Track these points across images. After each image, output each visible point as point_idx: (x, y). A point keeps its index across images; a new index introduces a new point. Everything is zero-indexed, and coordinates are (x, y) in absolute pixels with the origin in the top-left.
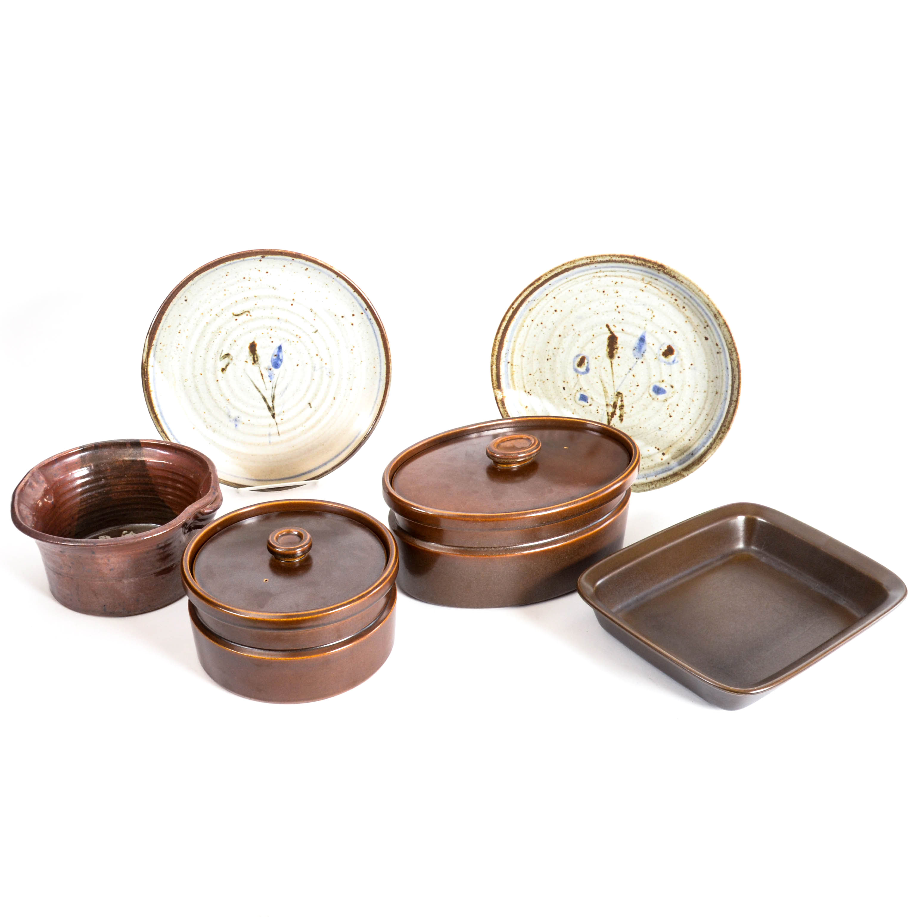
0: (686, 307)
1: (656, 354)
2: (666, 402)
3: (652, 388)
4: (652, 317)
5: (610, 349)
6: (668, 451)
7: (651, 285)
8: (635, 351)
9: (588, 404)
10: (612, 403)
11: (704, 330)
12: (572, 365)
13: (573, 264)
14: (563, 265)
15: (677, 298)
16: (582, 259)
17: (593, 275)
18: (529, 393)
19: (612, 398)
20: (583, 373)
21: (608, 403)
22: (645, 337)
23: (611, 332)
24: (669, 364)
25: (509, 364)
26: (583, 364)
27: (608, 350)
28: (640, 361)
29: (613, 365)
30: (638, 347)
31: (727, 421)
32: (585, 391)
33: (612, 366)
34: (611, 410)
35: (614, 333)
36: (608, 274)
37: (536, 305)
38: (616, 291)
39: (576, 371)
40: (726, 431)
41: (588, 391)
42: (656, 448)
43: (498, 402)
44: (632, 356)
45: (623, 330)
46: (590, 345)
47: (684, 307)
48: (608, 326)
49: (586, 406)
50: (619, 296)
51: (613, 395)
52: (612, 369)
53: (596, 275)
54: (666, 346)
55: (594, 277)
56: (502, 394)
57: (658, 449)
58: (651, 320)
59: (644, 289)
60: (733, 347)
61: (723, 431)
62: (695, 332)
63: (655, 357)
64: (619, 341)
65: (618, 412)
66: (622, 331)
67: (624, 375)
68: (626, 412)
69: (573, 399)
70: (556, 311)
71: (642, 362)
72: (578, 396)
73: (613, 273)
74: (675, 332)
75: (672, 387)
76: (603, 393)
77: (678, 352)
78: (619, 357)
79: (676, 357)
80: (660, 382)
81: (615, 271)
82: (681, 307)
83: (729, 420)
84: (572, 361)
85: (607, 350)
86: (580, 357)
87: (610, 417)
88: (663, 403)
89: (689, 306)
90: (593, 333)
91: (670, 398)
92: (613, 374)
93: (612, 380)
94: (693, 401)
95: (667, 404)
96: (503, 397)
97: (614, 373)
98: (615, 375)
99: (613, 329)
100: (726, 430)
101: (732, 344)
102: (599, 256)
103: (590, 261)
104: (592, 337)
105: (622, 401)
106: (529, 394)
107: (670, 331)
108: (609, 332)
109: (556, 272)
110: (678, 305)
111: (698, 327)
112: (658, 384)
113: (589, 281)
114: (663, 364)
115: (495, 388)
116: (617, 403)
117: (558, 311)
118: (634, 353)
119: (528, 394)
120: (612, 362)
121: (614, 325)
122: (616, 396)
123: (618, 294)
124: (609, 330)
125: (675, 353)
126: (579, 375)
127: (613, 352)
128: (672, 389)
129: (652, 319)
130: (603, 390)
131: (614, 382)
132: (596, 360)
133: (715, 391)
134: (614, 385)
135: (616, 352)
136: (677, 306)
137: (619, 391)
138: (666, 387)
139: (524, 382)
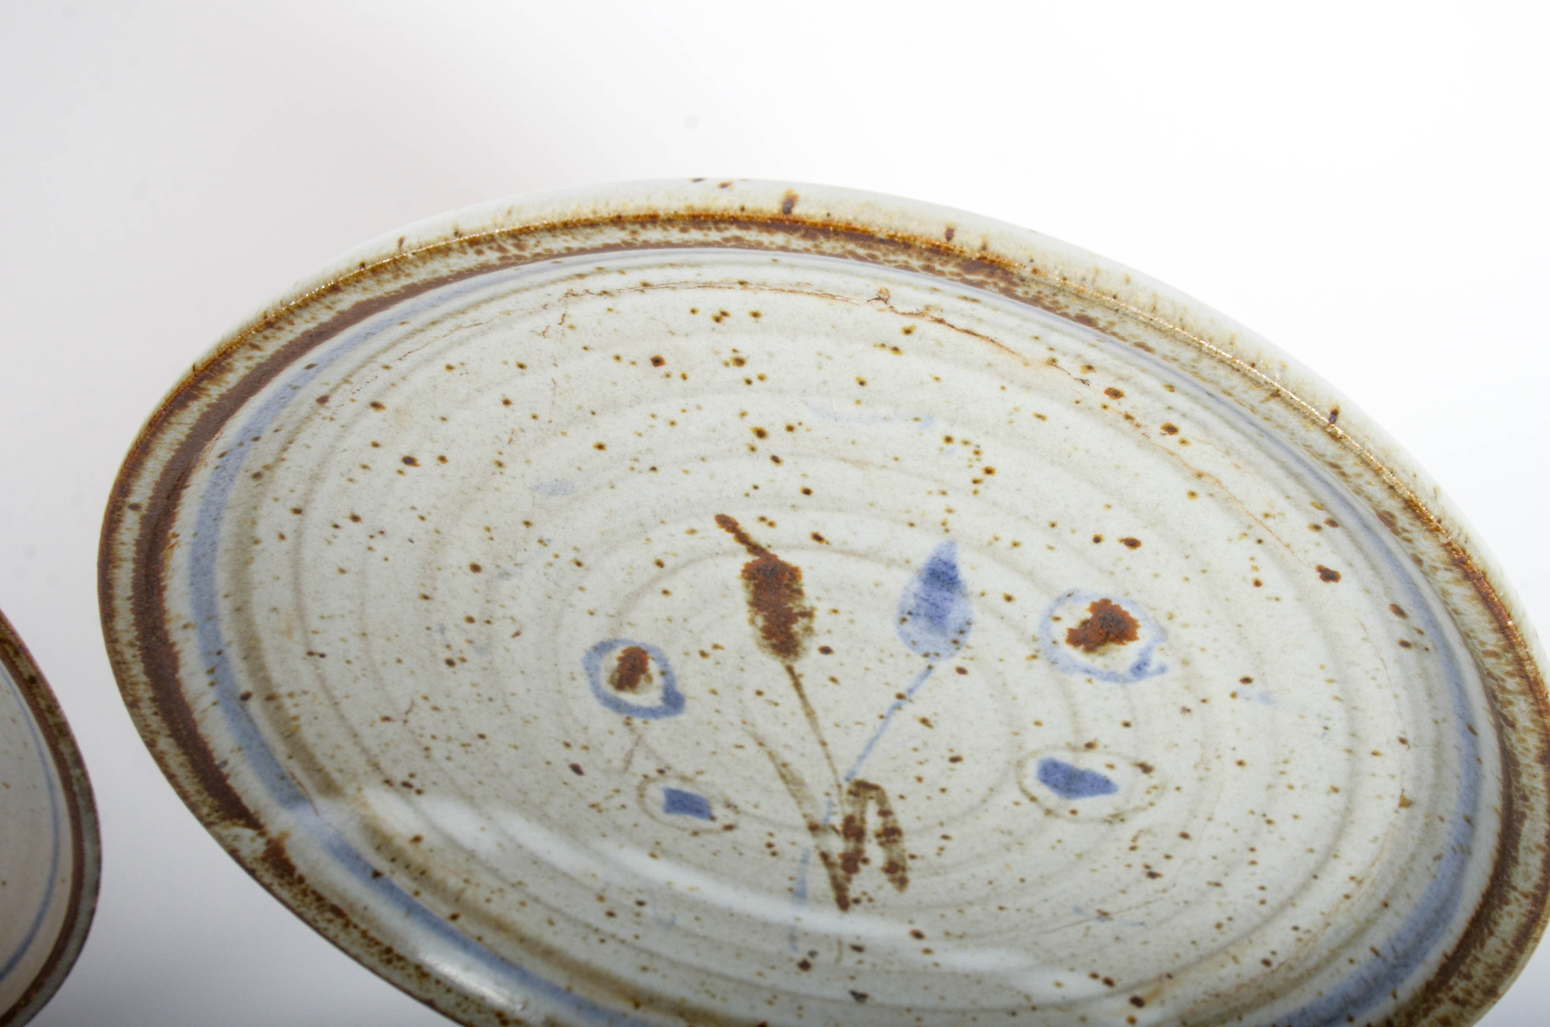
0: (1185, 429)
1: (1035, 639)
2: (1118, 826)
3: (1032, 769)
4: (979, 474)
5: (767, 619)
6: (1155, 994)
7: (941, 321)
8: (908, 627)
9: (717, 825)
10: (837, 821)
11: (1314, 535)
12: (583, 681)
13: (397, 277)
14: (335, 289)
15: (1119, 386)
16: (444, 251)
17: (564, 288)
18: (406, 785)
19: (830, 804)
20: (652, 713)
21: (819, 817)
22: (953, 567)
23: (754, 548)
24: (1112, 677)
25: (255, 706)
26: (642, 677)
27: (760, 621)
28: (945, 667)
29: (803, 681)
30: (922, 612)
31: (1477, 959)
32: (684, 778)
33: (797, 686)
34: (837, 846)
35: (772, 551)
36: (652, 277)
37: (285, 449)
38: (728, 356)
39: (617, 706)
40: (1475, 1001)
41: (701, 778)
42: (1094, 976)
43: (250, 866)
44: (900, 646)
45: (817, 538)
46: (653, 602)
47: (1171, 430)
48: (726, 523)
49: (709, 831)
50: (756, 382)
51: (834, 792)
52: (802, 696)
53: (578, 286)
54: (1087, 605)
55: (571, 294)
56: (262, 834)
57: (1108, 982)
58: (975, 492)
59: (901, 340)
61: (1458, 992)
62: (1250, 542)
63: (1030, 653)
64: (809, 584)
65: (875, 853)
66: (816, 543)
67: (873, 721)
68: (914, 852)
69: (632, 804)
70: (409, 461)
71: (962, 671)
72: (656, 794)
73: (688, 274)
74: (1132, 543)
75: (1146, 769)
76: (779, 785)
77: (1163, 633)
78: (826, 650)
79: (1149, 649)
80: (1074, 749)
81: (697, 265)
82: (1155, 430)
83: (1490, 961)
84: (579, 669)
85: (752, 622)
86: (618, 652)
87: (840, 873)
88: (1104, 828)
89: (1204, 427)
90: (658, 550)
91: (1137, 809)
92: (810, 714)
93: (812, 738)
94: (1269, 822)
95: (1126, 831)
96: (269, 842)
97: (820, 713)
98: (825, 722)
99: (759, 534)
100: (1478, 995)
102: (551, 229)
103: (502, 259)
104: (657, 569)
105: (885, 813)
106: (412, 791)
107: (1097, 540)
108: (743, 548)
109: (303, 325)
110: (1128, 417)
111: (1270, 522)
112: (1066, 758)
113: (553, 317)
114: (1078, 681)
115: (212, 819)
116: (863, 820)
117: (425, 459)
118: (905, 636)
119: (405, 790)
120: (798, 670)
121: (763, 519)
122: (852, 798)
123: (746, 371)
124: (742, 538)
125: (1144, 633)
126: (637, 722)
127: (789, 629)
128: (1145, 777)
129: (978, 487)
130: (776, 775)
131: (824, 744)
132: (708, 662)
133: (1398, 793)
134: (828, 757)
135: (808, 630)
136: (1127, 424)
137: (860, 776)
138: (1111, 767)
139: (364, 750)
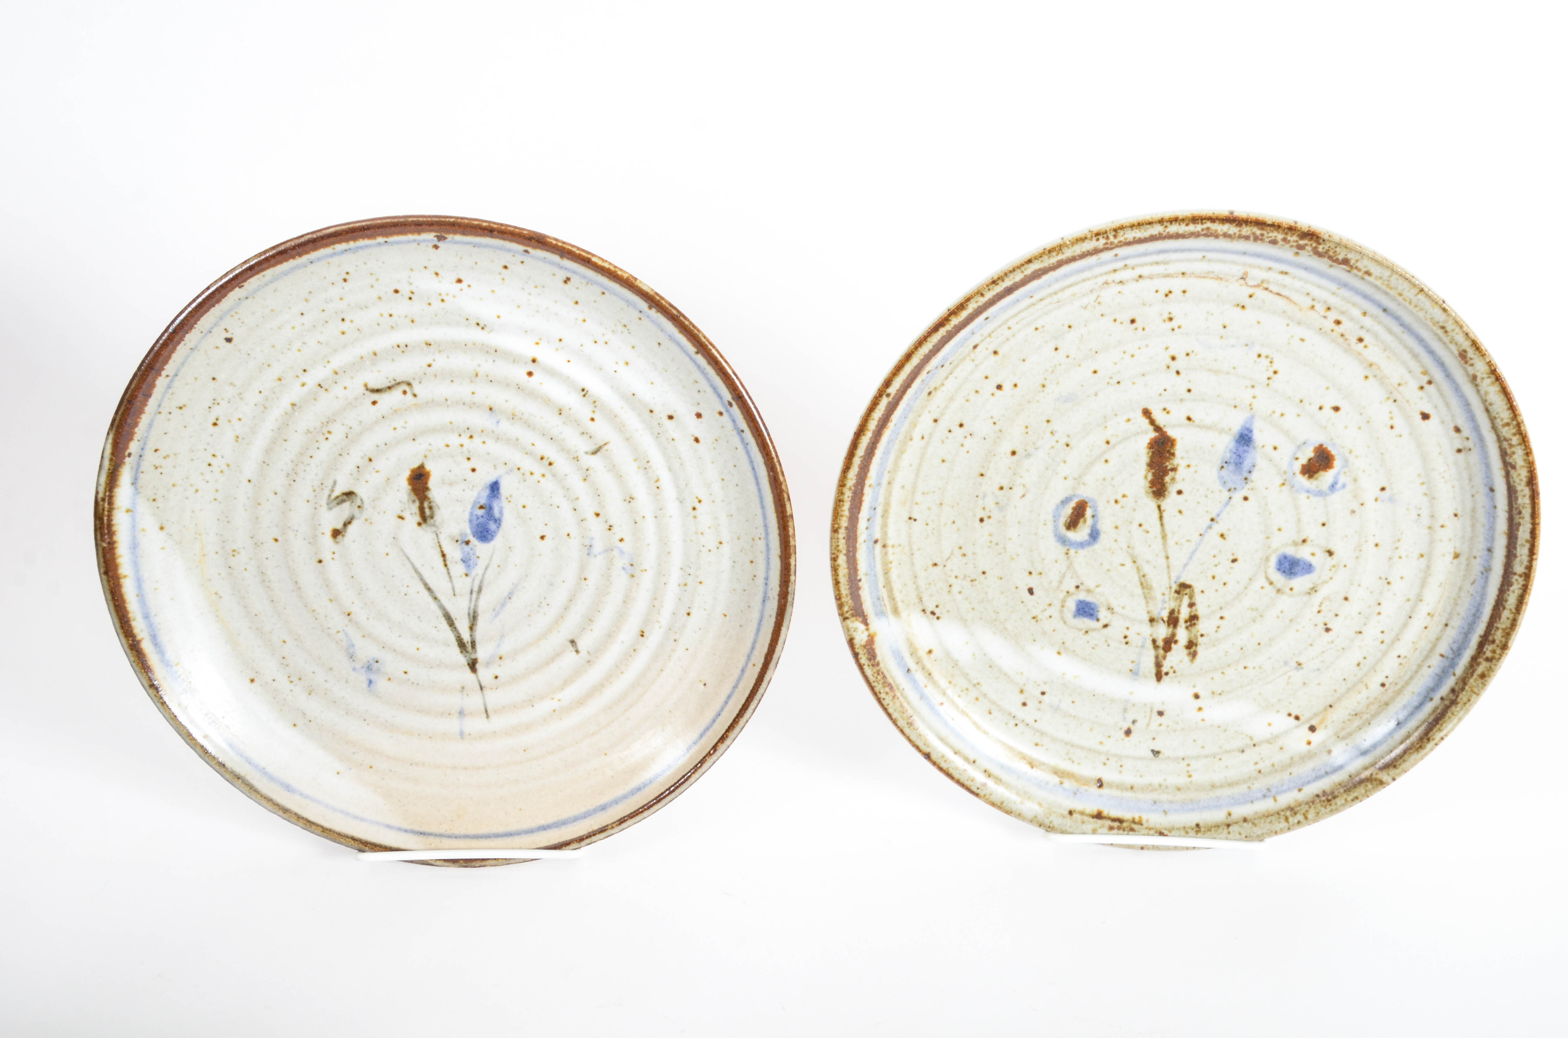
0: (1368, 339)
1: (1285, 473)
2: (1314, 595)
3: (1273, 562)
4: (1271, 374)
5: (1154, 474)
6: (1322, 722)
7: (1267, 289)
8: (1224, 472)
9: (1099, 625)
10: (1165, 615)
11: (1420, 393)
12: (1050, 526)
13: (1057, 255)
14: (1030, 261)
15: (1340, 318)
16: (1083, 239)
17: (1101, 280)
18: (933, 613)
19: (1164, 602)
20: (1082, 545)
21: (1155, 615)
22: (1251, 431)
23: (1158, 429)
24: (1320, 493)
25: (878, 546)
26: (1082, 520)
27: (1150, 477)
28: (1238, 496)
29: (1165, 515)
30: (1232, 461)
31: (1497, 628)
32: (1089, 591)
33: (1161, 518)
34: (1162, 631)
35: (1165, 429)
36: (1145, 271)
37: (947, 378)
38: (1166, 316)
39: (1063, 541)
40: (1497, 656)
41: (1098, 590)
42: (1290, 715)
43: (857, 651)
44: (1217, 486)
45: (1189, 419)
46: (1100, 469)
47: (1361, 340)
48: (1147, 413)
49: (1094, 630)
50: (1177, 330)
51: (1167, 592)
52: (1162, 525)
53: (1110, 278)
54: (1312, 449)
55: (1106, 283)
56: (867, 629)
57: (1297, 718)
58: (1268, 385)
59: (1247, 301)
60: (1515, 434)
61: (1489, 654)
62: (1391, 401)
63: (1281, 482)
64: (1179, 450)
65: (1182, 635)
66: (1188, 422)
67: (1196, 538)
68: (1203, 633)
69: (1056, 615)
70: (999, 387)
71: (1246, 499)
72: (1071, 605)
73: (1160, 269)
74: (1336, 409)
75: (1330, 553)
76: (1139, 591)
77: (1346, 461)
78: (1180, 492)
79: (1339, 473)
80: (1295, 544)
81: (1166, 263)
82: (1354, 340)
83: (1504, 626)
84: (1050, 517)
85: (1146, 477)
86: (1073, 504)
87: (1161, 652)
88: (1306, 598)
89: (1376, 336)
90: (1108, 435)
91: (1325, 582)
92: (1164, 537)
93: (1162, 555)
94: (1389, 583)
95: (1317, 598)
96: (869, 635)
97: (1169, 536)
98: (1171, 542)
99: (1161, 419)
100: (1498, 651)
101: (1511, 427)
102: (1132, 226)
103: (1106, 244)
104: (1106, 445)
105: (1191, 605)
106: (935, 617)
107: (1321, 408)
108: (1151, 428)
109: (1008, 283)
110: (1342, 335)
111: (1401, 388)
112: (1291, 551)
113: (1093, 297)
114: (1303, 496)
115: (847, 615)
116: (1179, 612)
117: (1007, 386)
118: (1221, 478)
119: (932, 616)
120: (1162, 508)
121: (1165, 409)
122: (1176, 595)
123: (1174, 324)
124: (1152, 422)
125: (1337, 463)
126: (1072, 552)
127: (1163, 480)
128: (1329, 559)
129: (1270, 381)
130: (1138, 583)
131: (1167, 558)
132: (1118, 506)
133: (1452, 551)
134: (1168, 567)
135: (1173, 479)
136: (1341, 340)
137: (1182, 580)
138: (1313, 554)
139: (917, 588)
